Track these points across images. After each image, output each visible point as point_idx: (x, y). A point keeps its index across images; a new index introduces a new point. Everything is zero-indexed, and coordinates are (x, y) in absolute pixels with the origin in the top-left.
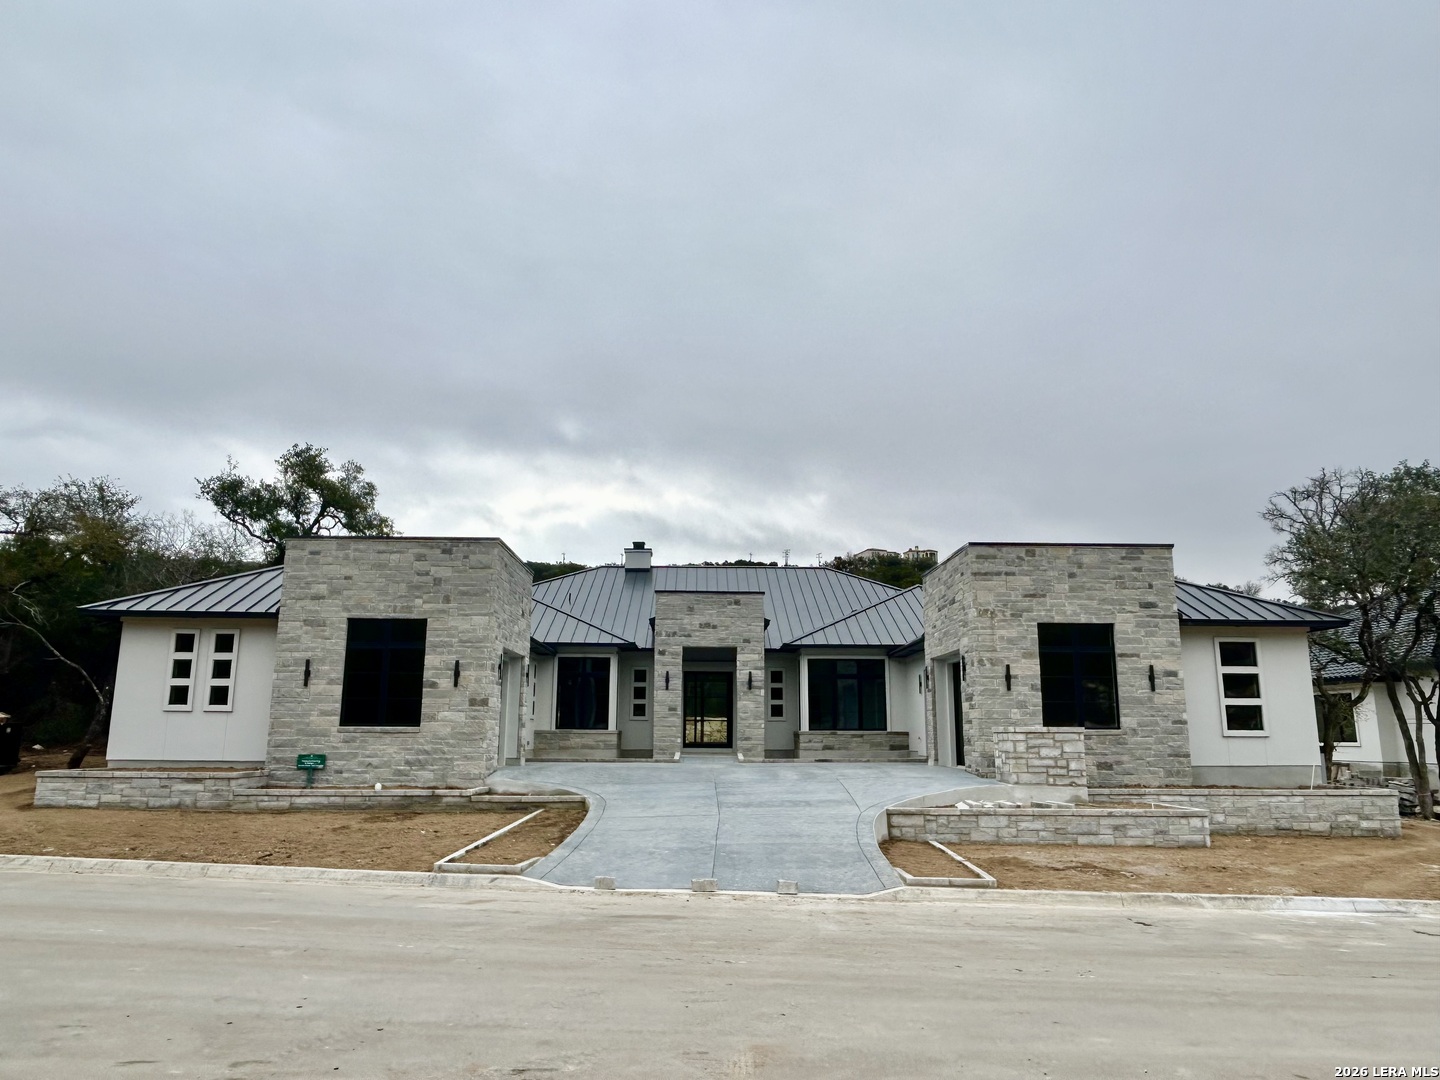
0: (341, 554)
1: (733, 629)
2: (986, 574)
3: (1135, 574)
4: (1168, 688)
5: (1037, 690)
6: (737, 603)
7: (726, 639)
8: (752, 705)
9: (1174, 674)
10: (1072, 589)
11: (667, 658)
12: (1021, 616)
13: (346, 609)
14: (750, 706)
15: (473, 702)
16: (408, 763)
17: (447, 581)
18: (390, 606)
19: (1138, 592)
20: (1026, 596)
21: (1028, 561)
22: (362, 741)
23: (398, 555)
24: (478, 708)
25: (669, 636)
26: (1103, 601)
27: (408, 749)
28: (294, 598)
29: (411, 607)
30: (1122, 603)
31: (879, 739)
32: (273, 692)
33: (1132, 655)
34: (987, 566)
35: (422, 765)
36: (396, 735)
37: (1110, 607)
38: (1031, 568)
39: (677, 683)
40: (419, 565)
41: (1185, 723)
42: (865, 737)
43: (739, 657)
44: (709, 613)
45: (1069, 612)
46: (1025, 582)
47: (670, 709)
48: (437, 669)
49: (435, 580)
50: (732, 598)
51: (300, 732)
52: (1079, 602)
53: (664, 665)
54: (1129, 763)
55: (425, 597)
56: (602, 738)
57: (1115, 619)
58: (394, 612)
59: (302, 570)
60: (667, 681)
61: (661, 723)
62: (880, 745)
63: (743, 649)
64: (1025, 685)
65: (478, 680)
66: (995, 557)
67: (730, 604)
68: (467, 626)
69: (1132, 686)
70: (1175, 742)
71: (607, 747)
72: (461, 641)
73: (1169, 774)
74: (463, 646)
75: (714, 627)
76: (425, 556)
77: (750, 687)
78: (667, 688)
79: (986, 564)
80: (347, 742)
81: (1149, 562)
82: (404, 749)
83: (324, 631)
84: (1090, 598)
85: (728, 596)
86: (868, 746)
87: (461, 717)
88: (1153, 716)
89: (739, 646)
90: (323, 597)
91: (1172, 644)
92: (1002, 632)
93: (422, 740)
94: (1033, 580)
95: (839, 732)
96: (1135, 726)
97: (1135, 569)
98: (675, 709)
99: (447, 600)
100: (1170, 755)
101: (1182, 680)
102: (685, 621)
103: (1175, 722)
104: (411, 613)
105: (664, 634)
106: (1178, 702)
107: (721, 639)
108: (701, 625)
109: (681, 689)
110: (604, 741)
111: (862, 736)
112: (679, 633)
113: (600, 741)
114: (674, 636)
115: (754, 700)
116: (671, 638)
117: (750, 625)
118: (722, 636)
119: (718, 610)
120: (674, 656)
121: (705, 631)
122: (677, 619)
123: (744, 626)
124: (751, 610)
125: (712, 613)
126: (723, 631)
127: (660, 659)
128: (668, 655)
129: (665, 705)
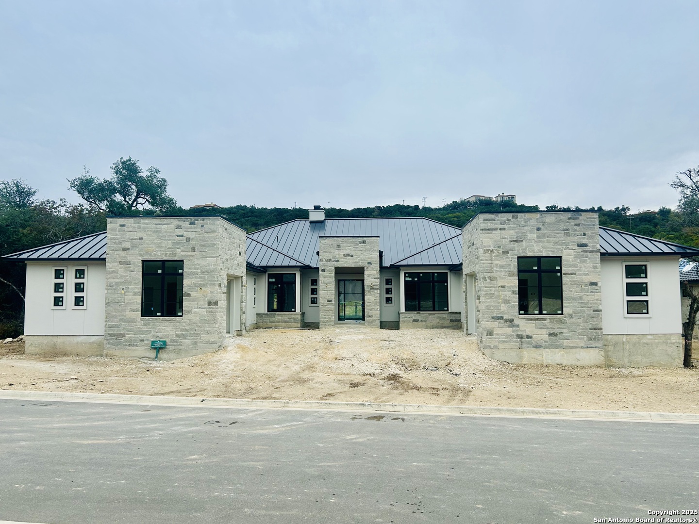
0: (136, 226)
1: (362, 257)
2: (488, 229)
3: (575, 227)
4: (592, 292)
5: (516, 294)
6: (364, 242)
9: (596, 284)
10: (538, 237)
11: (325, 274)
12: (508, 253)
13: (141, 255)
14: (373, 299)
15: (210, 303)
16: (177, 336)
17: (193, 239)
18: (163, 254)
19: (577, 238)
20: (511, 241)
21: (514, 222)
22: (153, 325)
23: (166, 226)
24: (212, 307)
25: (327, 261)
26: (556, 243)
27: (177, 329)
28: (113, 250)
29: (175, 254)
30: (567, 244)
31: (444, 316)
32: (106, 299)
33: (572, 274)
34: (489, 225)
35: (185, 337)
36: (170, 321)
37: (561, 247)
38: (515, 226)
39: (332, 286)
40: (178, 231)
41: (601, 311)
43: (366, 272)
45: (536, 251)
46: (511, 234)
47: (328, 301)
48: (189, 286)
49: (187, 239)
50: (362, 239)
51: (121, 320)
52: (542, 244)
53: (325, 277)
54: (566, 333)
55: (182, 248)
56: (293, 316)
57: (562, 253)
58: (166, 256)
59: (116, 235)
61: (324, 309)
62: (444, 319)
63: (368, 268)
64: (509, 291)
65: (212, 292)
66: (494, 220)
67: (360, 243)
68: (205, 263)
69: (571, 291)
70: (594, 322)
71: (295, 321)
72: (202, 271)
73: (590, 339)
74: (203, 274)
75: (352, 256)
76: (180, 226)
77: (372, 289)
79: (489, 224)
80: (145, 325)
81: (585, 220)
82: (174, 328)
83: (130, 267)
84: (549, 242)
85: (359, 238)
86: (437, 319)
87: (204, 312)
88: (582, 307)
89: (366, 265)
90: (128, 249)
91: (595, 267)
92: (497, 262)
93: (184, 324)
94: (516, 233)
95: (421, 312)
96: (571, 313)
97: (576, 225)
98: (331, 301)
99: (194, 249)
100: (591, 329)
101: (600, 287)
102: (336, 253)
103: (594, 311)
104: (175, 256)
105: (324, 260)
106: (597, 300)
107: (356, 263)
108: (344, 255)
109: (334, 290)
110: (294, 318)
111: (434, 314)
112: (332, 260)
113: (292, 318)
114: (329, 261)
115: (374, 295)
116: (328, 263)
117: (371, 255)
118: (356, 261)
119: (354, 247)
120: (330, 272)
121: (347, 258)
122: (331, 252)
123: (368, 255)
124: (372, 246)
125: (350, 248)
126: (356, 258)
127: (322, 274)
128: (327, 271)
129: (326, 299)
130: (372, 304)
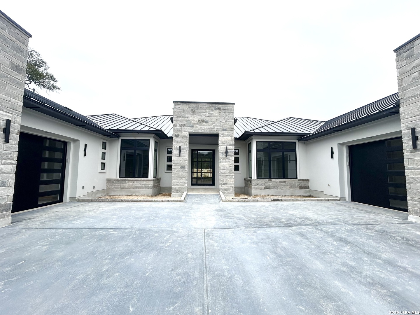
1: (217, 123)
6: (219, 109)
7: (213, 128)
8: (227, 165)
11: (179, 139)
25: (181, 126)
31: (294, 183)
39: (186, 153)
42: (286, 182)
43: (221, 139)
44: (203, 115)
47: (181, 167)
50: (217, 106)
53: (178, 143)
56: (145, 183)
60: (180, 151)
61: (177, 175)
62: (294, 186)
63: (222, 135)
67: (215, 109)
71: (147, 188)
75: (207, 122)
77: (226, 156)
78: (180, 156)
85: (214, 105)
86: (288, 187)
89: (220, 133)
95: (273, 180)
98: (184, 167)
102: (190, 119)
105: (178, 125)
107: (211, 129)
108: (199, 121)
109: (187, 156)
112: (187, 125)
113: (144, 185)
114: (184, 127)
115: (229, 162)
116: (182, 128)
117: (226, 121)
118: (211, 127)
119: (209, 113)
120: (184, 138)
121: (201, 124)
122: (186, 118)
123: (223, 122)
124: (227, 113)
125: (205, 114)
126: (211, 124)
127: (176, 139)
128: (181, 137)
129: (179, 165)
130: (227, 171)
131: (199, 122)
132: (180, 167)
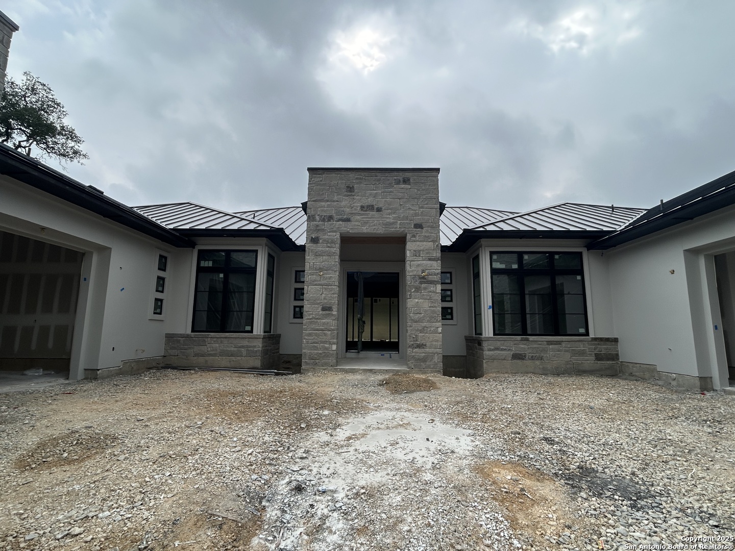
1: (402, 213)
6: (406, 181)
7: (393, 223)
8: (426, 305)
11: (320, 248)
14: (423, 305)
25: (323, 220)
31: (581, 347)
39: (334, 277)
43: (410, 246)
44: (372, 194)
47: (324, 309)
50: (401, 176)
53: (317, 255)
56: (245, 343)
61: (313, 326)
62: (582, 353)
63: (414, 236)
67: (398, 183)
71: (251, 354)
75: (379, 210)
77: (423, 282)
85: (395, 174)
86: (568, 355)
89: (410, 231)
95: (531, 338)
98: (330, 309)
102: (343, 203)
105: (317, 218)
107: (388, 225)
108: (362, 207)
109: (337, 284)
110: (248, 347)
111: (559, 343)
112: (336, 217)
113: (243, 347)
114: (329, 220)
115: (428, 297)
116: (326, 223)
117: (422, 207)
118: (388, 220)
119: (383, 190)
120: (329, 245)
121: (367, 214)
122: (334, 201)
123: (415, 208)
124: (423, 190)
125: (376, 193)
126: (389, 214)
127: (312, 248)
128: (322, 243)
129: (318, 304)
130: (424, 316)
131: (362, 210)
132: (320, 309)
